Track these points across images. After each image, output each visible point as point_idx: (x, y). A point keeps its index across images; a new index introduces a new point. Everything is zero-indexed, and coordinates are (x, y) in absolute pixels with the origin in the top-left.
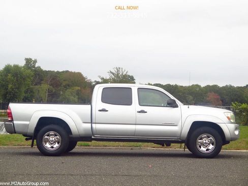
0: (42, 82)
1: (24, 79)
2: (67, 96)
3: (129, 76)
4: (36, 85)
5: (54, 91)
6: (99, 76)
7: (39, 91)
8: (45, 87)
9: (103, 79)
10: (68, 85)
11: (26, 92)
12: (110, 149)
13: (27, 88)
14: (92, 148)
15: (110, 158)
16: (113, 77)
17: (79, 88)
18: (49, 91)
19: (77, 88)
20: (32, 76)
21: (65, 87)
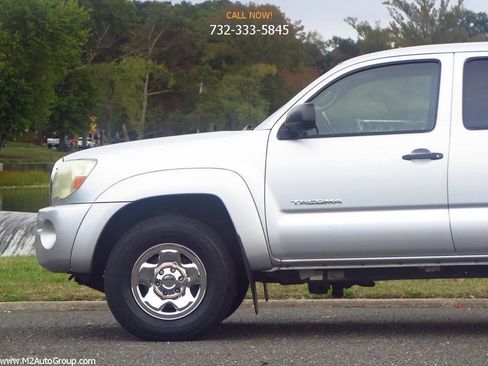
0: (125, 47)
1: (53, 38)
2: (226, 103)
3: (470, 16)
4: (99, 59)
5: (172, 82)
6: (351, 21)
7: (112, 83)
8: (136, 66)
9: (363, 29)
10: (229, 59)
11: (63, 89)
12: (431, 306)
13: (66, 73)
14: (363, 306)
15: (446, 343)
16: (406, 20)
17: (273, 69)
18: (155, 83)
19: (263, 69)
20: (85, 26)
21: (215, 64)
